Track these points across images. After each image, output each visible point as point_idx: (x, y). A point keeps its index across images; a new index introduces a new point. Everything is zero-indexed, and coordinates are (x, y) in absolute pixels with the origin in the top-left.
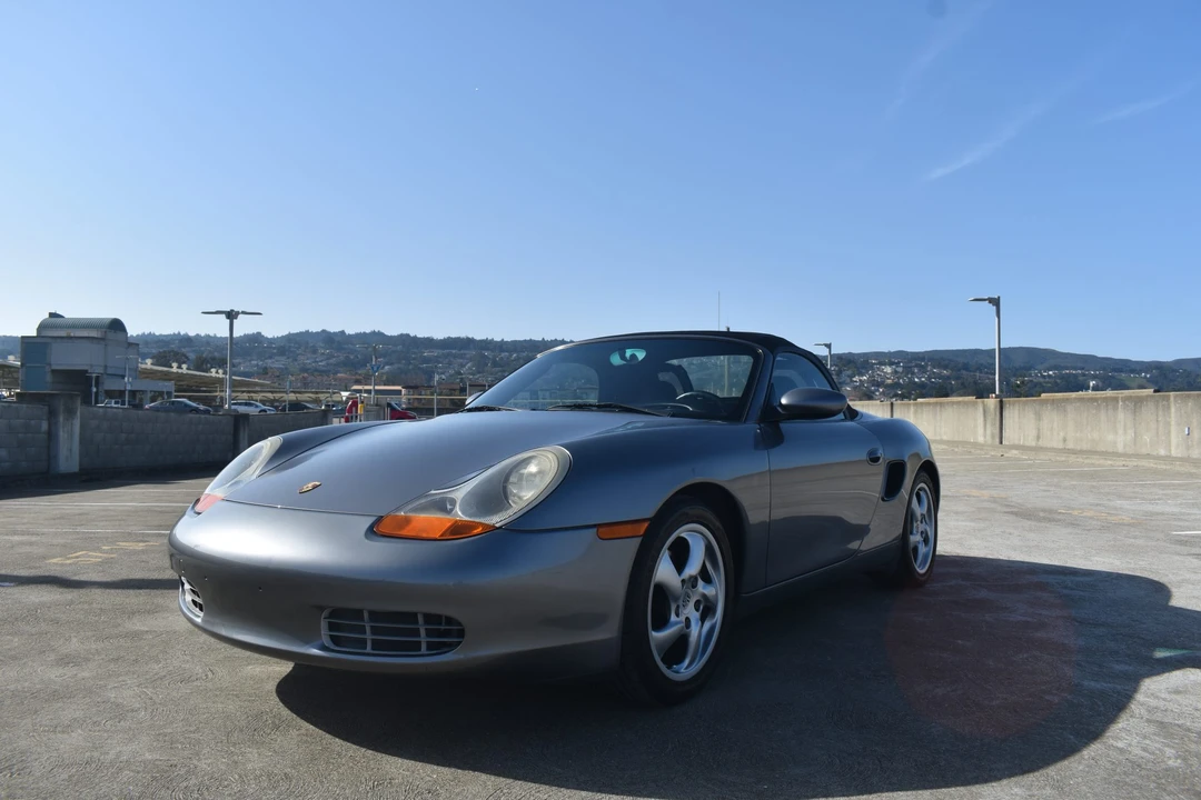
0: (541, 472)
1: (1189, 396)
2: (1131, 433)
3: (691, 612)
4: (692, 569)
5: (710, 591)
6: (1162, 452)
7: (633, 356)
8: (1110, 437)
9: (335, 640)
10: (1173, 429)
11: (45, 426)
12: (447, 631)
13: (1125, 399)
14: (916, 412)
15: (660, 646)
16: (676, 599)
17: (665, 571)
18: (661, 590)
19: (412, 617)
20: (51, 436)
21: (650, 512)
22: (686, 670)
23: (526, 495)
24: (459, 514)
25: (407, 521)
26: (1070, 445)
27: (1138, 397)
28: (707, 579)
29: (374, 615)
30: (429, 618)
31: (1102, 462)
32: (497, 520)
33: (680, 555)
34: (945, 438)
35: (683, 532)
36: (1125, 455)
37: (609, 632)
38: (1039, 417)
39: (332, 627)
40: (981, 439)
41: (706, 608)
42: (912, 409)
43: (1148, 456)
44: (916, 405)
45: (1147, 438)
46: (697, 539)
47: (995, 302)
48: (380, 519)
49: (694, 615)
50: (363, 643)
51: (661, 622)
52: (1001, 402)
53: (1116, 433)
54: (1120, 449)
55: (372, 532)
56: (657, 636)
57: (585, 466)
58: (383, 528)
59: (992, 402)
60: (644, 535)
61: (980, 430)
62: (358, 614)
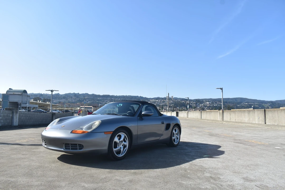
0: (97, 124)
1: (259, 110)
2: (248, 118)
3: (121, 146)
4: (122, 139)
5: (125, 143)
6: (254, 122)
7: (120, 105)
8: (244, 119)
9: (66, 148)
10: (256, 117)
11: (11, 115)
12: (81, 147)
13: (247, 111)
14: (206, 113)
15: (115, 151)
16: (118, 144)
17: (116, 139)
18: (115, 142)
19: (76, 144)
20: (12, 118)
21: (113, 130)
22: (120, 156)
23: (94, 127)
24: (84, 130)
25: (77, 131)
26: (237, 121)
27: (249, 110)
28: (125, 141)
29: (71, 144)
30: (79, 145)
31: (241, 124)
32: (89, 131)
33: (120, 137)
34: (212, 119)
35: (120, 134)
36: (247, 123)
37: (106, 148)
38: (230, 115)
39: (65, 146)
40: (219, 120)
41: (125, 146)
42: (205, 112)
43: (251, 123)
45: (251, 119)
46: (123, 135)
47: (222, 89)
48: (73, 131)
49: (122, 147)
50: (69, 149)
51: (116, 147)
52: (223, 111)
53: (245, 118)
54: (246, 122)
55: (71, 132)
56: (114, 149)
57: (104, 123)
58: (73, 132)
59: (221, 111)
60: (112, 134)
61: (219, 117)
62: (69, 144)
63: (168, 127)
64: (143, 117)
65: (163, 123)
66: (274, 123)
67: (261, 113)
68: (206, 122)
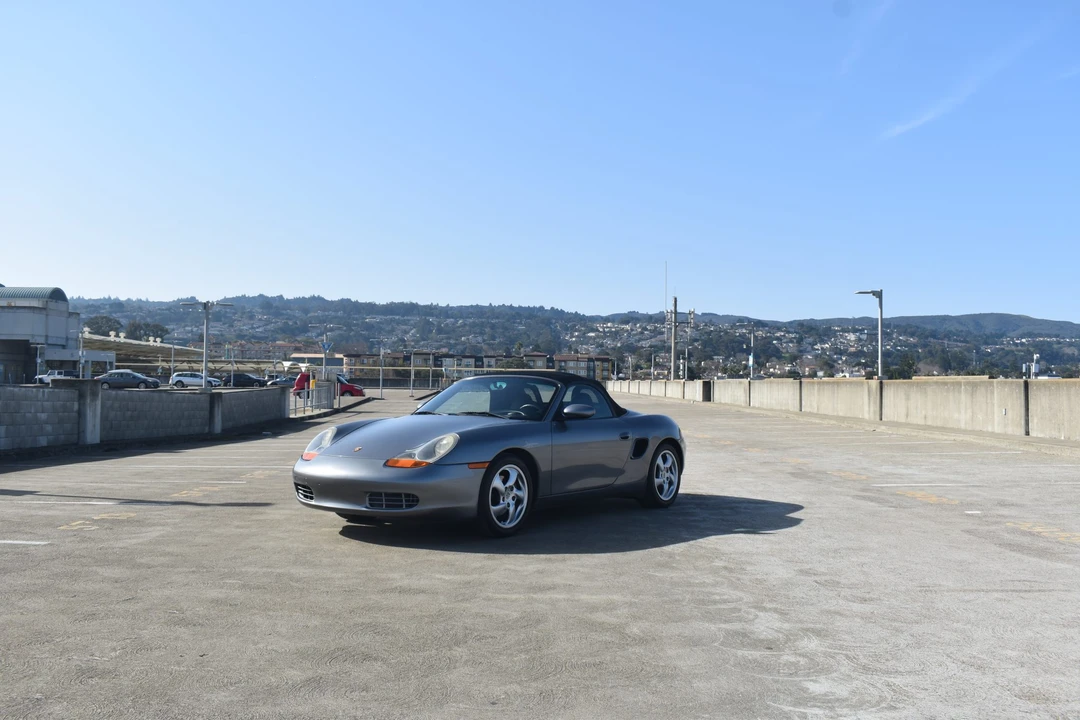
0: (448, 443)
1: (1005, 383)
2: (969, 411)
3: (510, 500)
4: (511, 482)
5: (520, 493)
6: (990, 429)
7: (501, 386)
8: (956, 415)
9: (371, 505)
10: (996, 409)
11: (76, 406)
12: (413, 500)
13: (968, 383)
14: (819, 390)
15: (496, 513)
16: (503, 494)
17: (497, 482)
18: (495, 490)
19: (399, 495)
20: (81, 414)
21: (490, 458)
22: (508, 525)
23: (441, 452)
24: (417, 459)
25: (398, 461)
26: (929, 423)
27: (973, 383)
28: (519, 488)
29: (387, 495)
30: (408, 495)
31: (940, 437)
32: (431, 461)
33: (506, 476)
34: (841, 414)
35: (506, 468)
36: (965, 432)
37: (473, 503)
38: (908, 398)
39: (370, 500)
40: (866, 416)
41: (519, 501)
42: (816, 387)
43: (980, 433)
44: (819, 383)
45: (980, 417)
46: (514, 471)
47: (879, 295)
48: (388, 461)
49: (512, 503)
50: (382, 505)
51: (496, 502)
52: (881, 383)
53: (960, 412)
54: (963, 426)
55: (385, 465)
56: (493, 508)
57: (466, 441)
58: (389, 464)
59: (874, 383)
60: (488, 468)
61: (866, 408)
62: (380, 494)
63: (640, 448)
64: (567, 423)
65: (625, 438)
66: (1055, 434)
67: (1015, 395)
68: (815, 424)
